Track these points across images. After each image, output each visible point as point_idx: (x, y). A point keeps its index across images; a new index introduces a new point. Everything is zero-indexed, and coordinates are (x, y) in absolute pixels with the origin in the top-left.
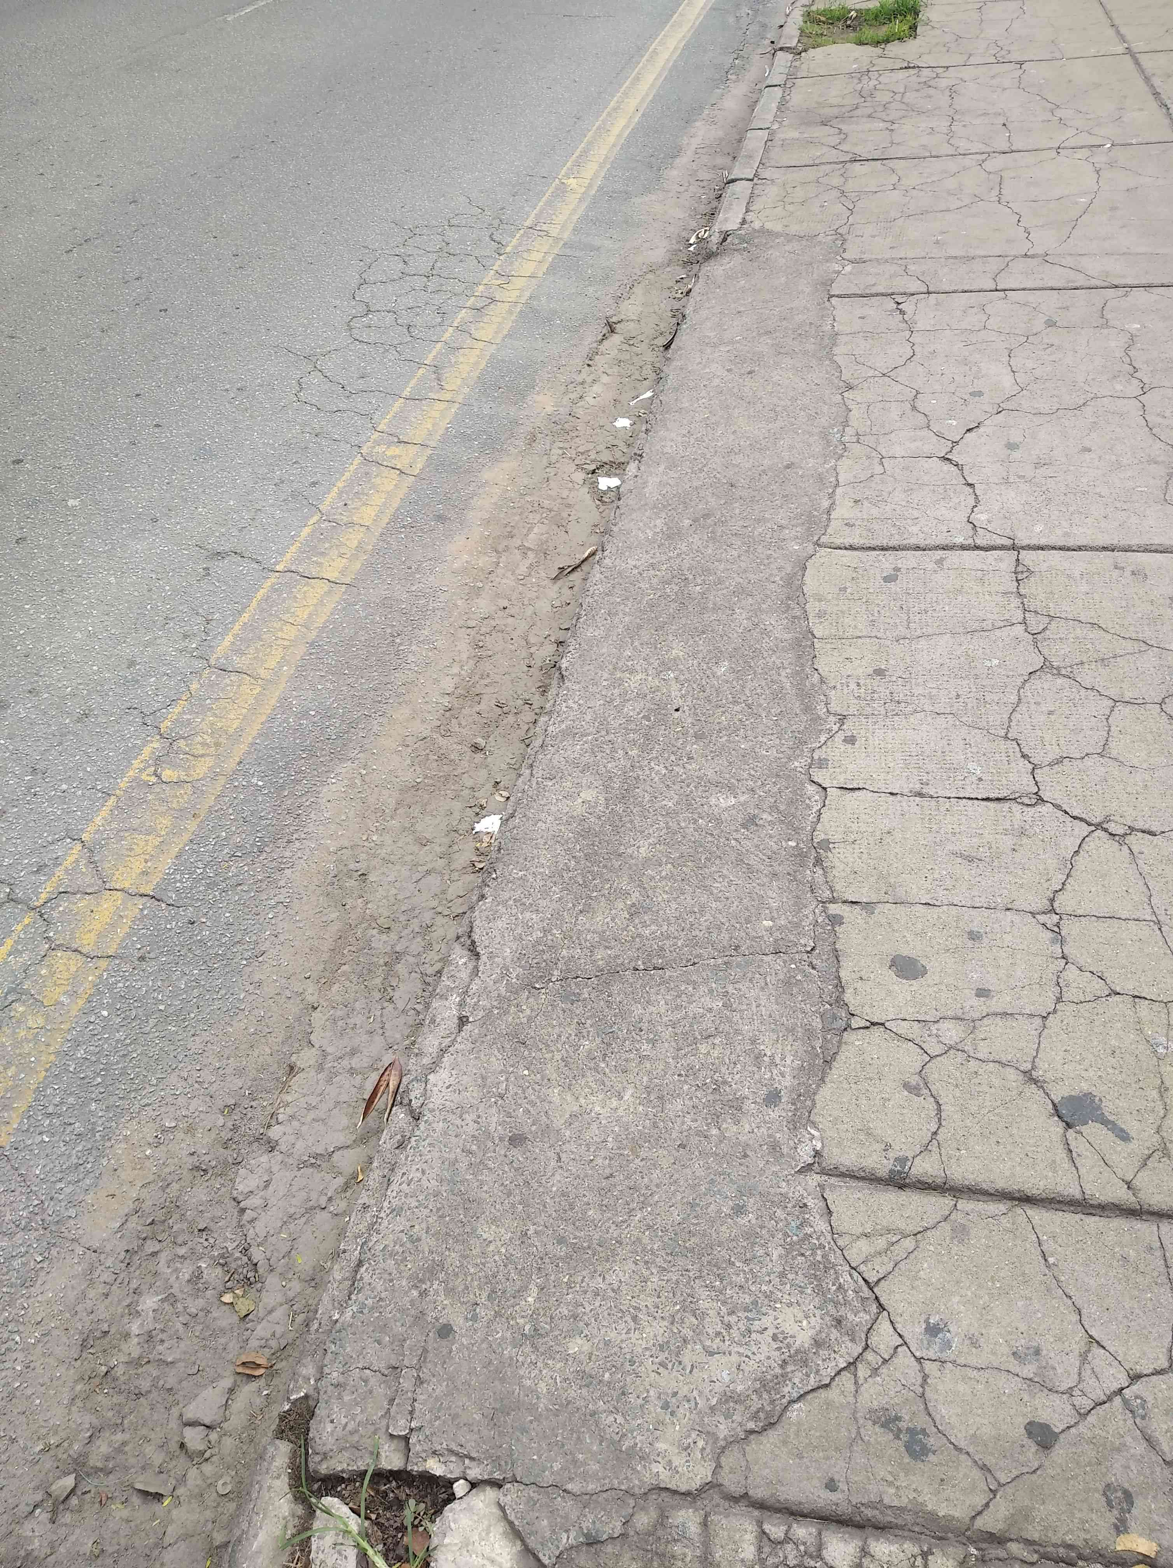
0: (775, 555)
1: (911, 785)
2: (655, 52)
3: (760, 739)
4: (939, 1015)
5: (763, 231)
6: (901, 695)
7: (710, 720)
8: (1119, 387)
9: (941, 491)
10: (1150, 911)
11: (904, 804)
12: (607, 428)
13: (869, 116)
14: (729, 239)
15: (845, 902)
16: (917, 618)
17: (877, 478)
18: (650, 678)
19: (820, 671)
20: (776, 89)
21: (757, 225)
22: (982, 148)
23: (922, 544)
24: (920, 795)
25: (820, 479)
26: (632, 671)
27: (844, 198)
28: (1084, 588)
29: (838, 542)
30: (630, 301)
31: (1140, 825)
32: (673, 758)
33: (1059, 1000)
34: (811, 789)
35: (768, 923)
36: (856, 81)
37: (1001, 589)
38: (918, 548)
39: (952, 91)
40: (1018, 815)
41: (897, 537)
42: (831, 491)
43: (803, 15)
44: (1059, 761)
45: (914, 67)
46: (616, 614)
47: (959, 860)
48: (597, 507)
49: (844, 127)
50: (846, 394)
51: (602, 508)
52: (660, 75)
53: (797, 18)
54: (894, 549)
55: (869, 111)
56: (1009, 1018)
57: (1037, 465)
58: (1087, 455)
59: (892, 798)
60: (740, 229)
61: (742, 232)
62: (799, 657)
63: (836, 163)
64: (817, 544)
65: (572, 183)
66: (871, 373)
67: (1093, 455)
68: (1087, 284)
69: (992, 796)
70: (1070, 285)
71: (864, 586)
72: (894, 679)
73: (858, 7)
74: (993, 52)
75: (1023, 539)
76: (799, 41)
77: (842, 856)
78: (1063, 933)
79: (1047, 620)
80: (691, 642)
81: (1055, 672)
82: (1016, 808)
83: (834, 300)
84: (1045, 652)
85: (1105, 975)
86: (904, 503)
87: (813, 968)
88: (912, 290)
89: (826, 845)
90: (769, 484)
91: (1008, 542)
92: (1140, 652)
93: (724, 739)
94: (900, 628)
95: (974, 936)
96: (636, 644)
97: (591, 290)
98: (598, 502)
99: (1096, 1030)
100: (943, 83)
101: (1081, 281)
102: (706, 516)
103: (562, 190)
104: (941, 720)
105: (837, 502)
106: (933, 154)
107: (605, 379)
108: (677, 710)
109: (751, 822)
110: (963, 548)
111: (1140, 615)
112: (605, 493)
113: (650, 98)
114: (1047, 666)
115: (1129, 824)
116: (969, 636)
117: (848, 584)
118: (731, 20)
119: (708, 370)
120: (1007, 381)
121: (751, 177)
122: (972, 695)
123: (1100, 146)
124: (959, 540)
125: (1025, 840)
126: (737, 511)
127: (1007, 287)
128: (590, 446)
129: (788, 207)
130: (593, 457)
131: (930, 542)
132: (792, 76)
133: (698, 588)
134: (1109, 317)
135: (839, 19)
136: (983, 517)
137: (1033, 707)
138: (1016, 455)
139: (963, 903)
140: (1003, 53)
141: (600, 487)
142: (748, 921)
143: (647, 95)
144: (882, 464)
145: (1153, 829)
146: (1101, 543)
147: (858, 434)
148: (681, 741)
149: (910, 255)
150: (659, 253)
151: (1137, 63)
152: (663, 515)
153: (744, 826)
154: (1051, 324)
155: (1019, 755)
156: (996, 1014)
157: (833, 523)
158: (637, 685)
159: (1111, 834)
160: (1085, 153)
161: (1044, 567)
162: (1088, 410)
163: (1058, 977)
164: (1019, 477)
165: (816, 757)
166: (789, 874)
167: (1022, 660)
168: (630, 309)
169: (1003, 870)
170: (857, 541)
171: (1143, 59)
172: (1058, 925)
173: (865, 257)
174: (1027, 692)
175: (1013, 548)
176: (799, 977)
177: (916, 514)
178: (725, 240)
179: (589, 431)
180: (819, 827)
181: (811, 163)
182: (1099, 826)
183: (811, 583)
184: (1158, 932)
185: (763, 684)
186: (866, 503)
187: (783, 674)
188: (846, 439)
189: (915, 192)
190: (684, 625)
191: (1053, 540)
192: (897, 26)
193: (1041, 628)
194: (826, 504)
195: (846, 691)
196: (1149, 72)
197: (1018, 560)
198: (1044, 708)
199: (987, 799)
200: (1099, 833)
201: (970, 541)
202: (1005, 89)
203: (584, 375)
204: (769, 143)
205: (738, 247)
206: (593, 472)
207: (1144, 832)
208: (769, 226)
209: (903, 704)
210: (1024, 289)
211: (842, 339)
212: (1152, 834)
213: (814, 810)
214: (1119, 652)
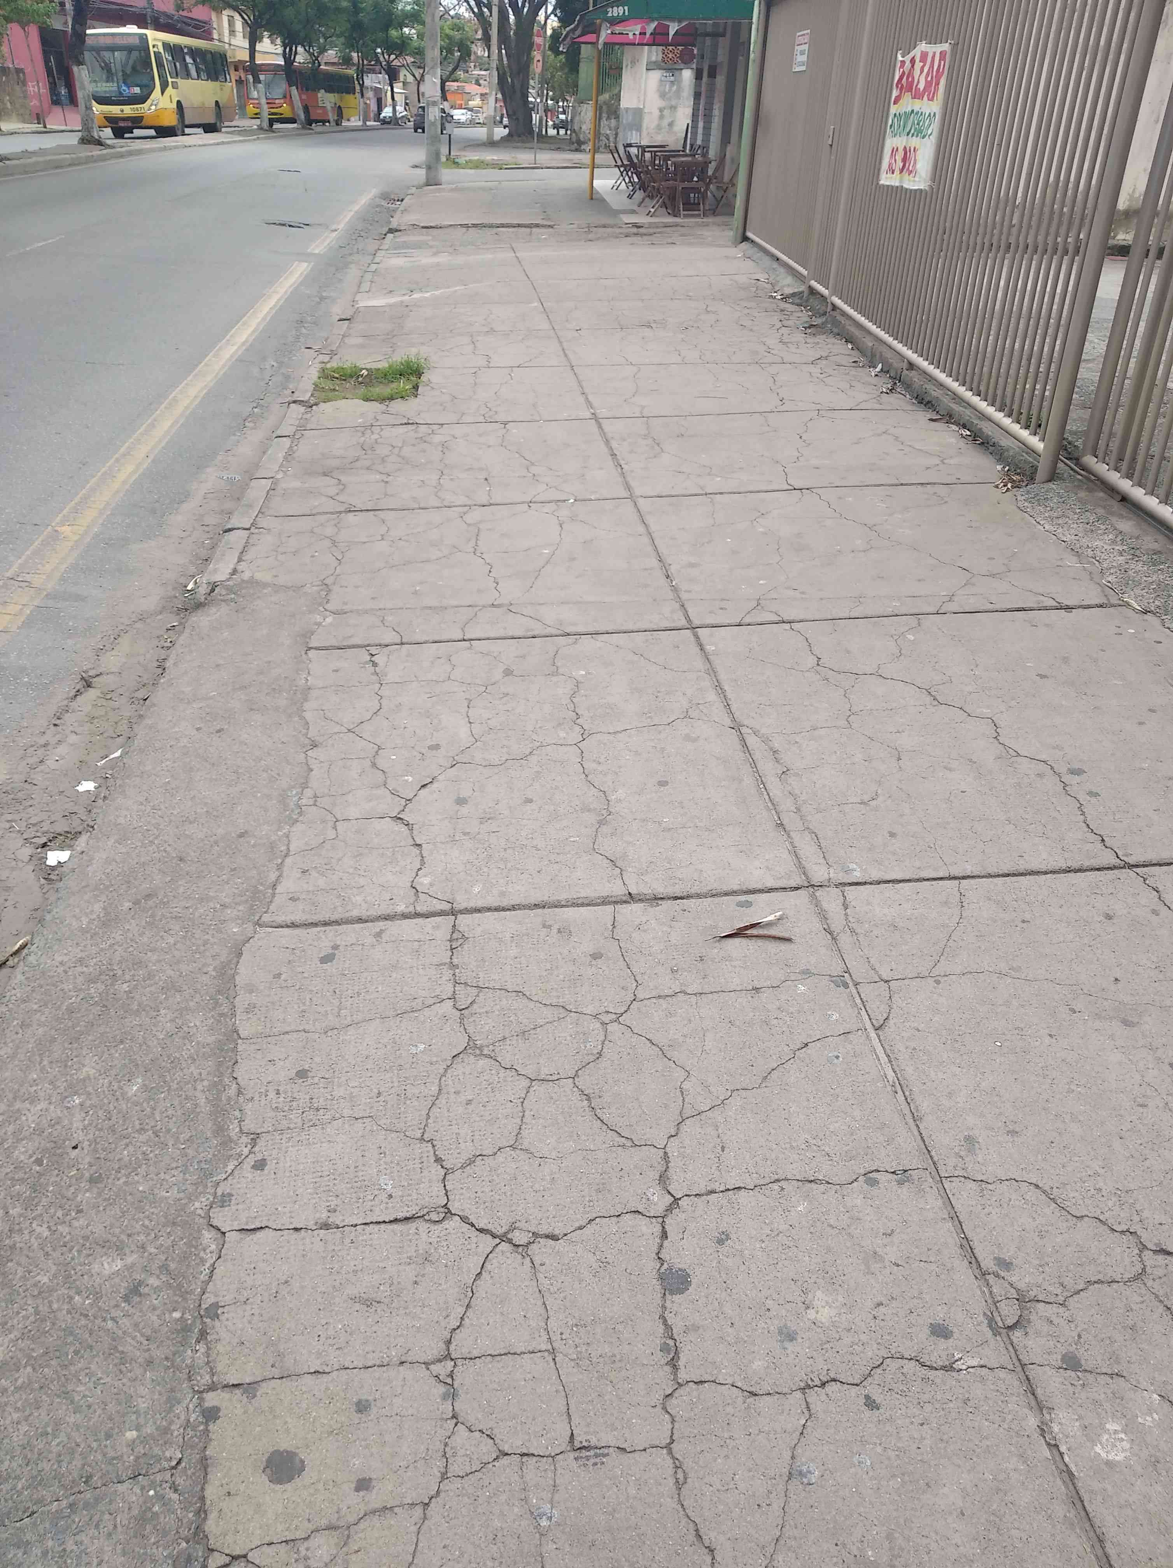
0: (212, 940)
1: (318, 1215)
2: (175, 400)
3: (162, 1176)
4: (311, 1527)
5: (252, 582)
6: (321, 1100)
7: (111, 1156)
8: (562, 734)
9: (389, 854)
10: (545, 1337)
11: (308, 1241)
12: (67, 793)
13: (368, 469)
14: (217, 590)
15: (226, 1386)
16: (348, 1004)
17: (327, 845)
18: (52, 1107)
19: (240, 1080)
20: (284, 439)
21: (246, 576)
22: (463, 500)
23: (364, 914)
24: (326, 1226)
25: (272, 846)
26: (33, 1099)
27: (335, 548)
28: (513, 952)
29: (281, 919)
30: (113, 653)
31: (544, 1229)
32: (60, 1213)
33: (444, 1476)
34: (208, 1236)
35: (131, 1435)
36: (360, 434)
37: (435, 960)
38: (360, 920)
39: (444, 447)
40: (424, 1236)
41: (340, 909)
42: (280, 861)
43: (319, 371)
44: (471, 1162)
45: (412, 424)
46: (29, 1026)
47: (357, 1306)
48: (41, 887)
49: (343, 478)
50: (310, 753)
51: (47, 887)
52: (176, 422)
53: (313, 374)
54: (337, 923)
55: (367, 463)
56: (388, 1514)
57: (483, 820)
58: (529, 807)
59: (296, 1235)
60: (228, 580)
61: (230, 583)
62: (220, 1064)
63: (332, 513)
64: (258, 924)
65: (66, 530)
66: (337, 729)
67: (533, 806)
68: (544, 633)
69: (400, 1215)
70: (530, 634)
71: (300, 969)
72: (316, 1080)
73: (368, 366)
74: (482, 412)
75: (462, 902)
76: (312, 395)
77: (229, 1323)
78: (455, 1386)
79: (475, 991)
80: (106, 1055)
81: (478, 1052)
82: (423, 1226)
83: (311, 653)
84: (471, 1030)
85: (496, 1431)
86: (351, 870)
87: (176, 1491)
88: (386, 642)
89: (214, 1312)
90: (219, 856)
91: (446, 907)
92: (559, 1019)
93: (121, 1181)
94: (330, 1017)
95: (362, 1407)
96: (45, 1063)
97: (70, 642)
98: (43, 881)
99: (479, 1510)
100: (437, 439)
101: (538, 629)
102: (148, 896)
103: (55, 536)
104: (359, 1125)
105: (285, 874)
106: (422, 505)
107: (73, 738)
108: (75, 1148)
109: (135, 1291)
110: (405, 916)
111: (561, 977)
112: (53, 868)
113: (163, 444)
114: (472, 1048)
115: (533, 1229)
116: (398, 1019)
117: (284, 969)
118: (255, 371)
119: (177, 729)
120: (463, 732)
121: (248, 526)
122: (393, 1091)
123: (564, 501)
124: (401, 908)
125: (429, 1269)
126: (181, 890)
127: (473, 637)
128: (44, 816)
129: (280, 557)
130: (45, 829)
131: (373, 913)
132: (302, 428)
133: (125, 985)
134: (559, 664)
135: (351, 376)
136: (426, 881)
137: (452, 1096)
138: (464, 810)
139: (355, 1364)
140: (491, 413)
141: (48, 863)
142: (108, 1436)
143: (160, 441)
144: (335, 828)
145: (557, 1232)
146: (533, 901)
147: (316, 796)
148: (72, 1189)
149: (389, 605)
150: (150, 602)
151: (600, 426)
152: (103, 898)
153: (126, 1299)
154: (508, 672)
155: (432, 1159)
156: (374, 1512)
157: (277, 900)
158: (35, 1117)
159: (515, 1245)
160: (552, 506)
161: (479, 930)
162: (534, 759)
163: (446, 1445)
164: (465, 834)
165: (219, 1192)
166: (167, 1358)
167: (447, 1041)
168: (112, 661)
169: (402, 1312)
170: (298, 917)
171: (605, 424)
172: (451, 1375)
173: (346, 608)
174: (448, 1080)
175: (453, 913)
176: (156, 1508)
177: (362, 881)
178: (213, 590)
179: (46, 798)
180: (210, 1287)
181: (309, 513)
182: (504, 1238)
183: (244, 973)
184: (552, 1364)
185: (176, 1103)
186: (314, 874)
187: (200, 1087)
188: (304, 801)
189: (402, 543)
190: (102, 1034)
191: (492, 900)
192: (403, 385)
193: (469, 1002)
194: (273, 876)
195: (263, 1102)
196: (609, 435)
197: (454, 926)
198: (463, 1098)
199: (396, 1221)
200: (504, 1246)
201: (411, 909)
202: (489, 446)
203: (48, 737)
204: (271, 492)
205: (226, 598)
206: (44, 845)
207: (547, 1237)
208: (258, 576)
209: (321, 1111)
210: (488, 639)
211: (314, 693)
212: (554, 1238)
213: (208, 1265)
214: (541, 1022)
